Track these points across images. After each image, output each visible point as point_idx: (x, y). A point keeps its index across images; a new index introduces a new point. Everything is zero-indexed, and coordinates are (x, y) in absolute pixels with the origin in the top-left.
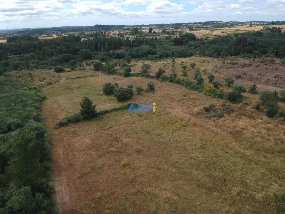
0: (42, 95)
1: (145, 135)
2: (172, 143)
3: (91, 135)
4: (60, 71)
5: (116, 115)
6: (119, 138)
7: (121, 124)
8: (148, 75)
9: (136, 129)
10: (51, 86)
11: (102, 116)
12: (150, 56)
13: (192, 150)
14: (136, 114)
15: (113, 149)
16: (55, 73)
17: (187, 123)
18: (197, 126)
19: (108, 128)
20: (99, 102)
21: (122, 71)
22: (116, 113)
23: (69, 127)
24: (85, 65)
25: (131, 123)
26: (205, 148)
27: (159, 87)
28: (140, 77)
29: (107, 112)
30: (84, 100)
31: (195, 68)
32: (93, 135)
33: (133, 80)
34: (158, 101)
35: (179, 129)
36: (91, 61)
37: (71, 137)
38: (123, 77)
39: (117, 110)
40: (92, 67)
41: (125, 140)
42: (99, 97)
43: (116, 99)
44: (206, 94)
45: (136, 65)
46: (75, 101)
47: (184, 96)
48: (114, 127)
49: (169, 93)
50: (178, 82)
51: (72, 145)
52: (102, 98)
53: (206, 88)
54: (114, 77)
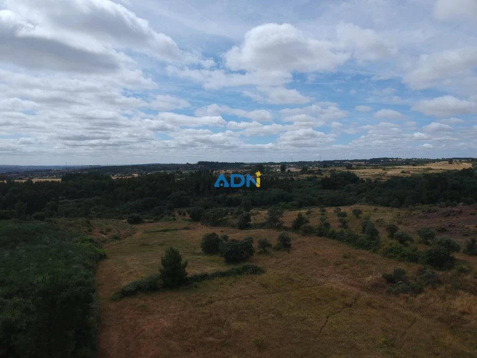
0: (100, 251)
1: (273, 318)
2: (326, 335)
3: (174, 315)
4: (136, 221)
5: (222, 284)
6: (225, 321)
7: (230, 299)
8: (278, 226)
9: (258, 307)
10: (117, 242)
11: (196, 283)
12: (282, 203)
13: (368, 349)
14: (258, 283)
15: (211, 339)
16: (127, 224)
17: (353, 301)
18: (374, 307)
19: (204, 302)
20: (194, 264)
21: (235, 221)
22: (221, 280)
23: (137, 299)
24: (177, 214)
25: (247, 296)
26: (393, 346)
27: (300, 243)
28: (265, 229)
29: (205, 277)
30: (169, 252)
31: (360, 218)
32: (176, 313)
33: (253, 233)
34: (298, 264)
35: (339, 310)
36: (188, 209)
37: (138, 314)
38: (237, 230)
39: (223, 275)
40: (188, 217)
41: (236, 325)
42: (194, 257)
43: (223, 259)
44: (385, 255)
45: (258, 213)
46: (154, 262)
47: (345, 257)
48: (216, 302)
49: (318, 252)
50: (333, 236)
51: (137, 328)
52: (198, 258)
53: (384, 245)
54: (221, 230)
